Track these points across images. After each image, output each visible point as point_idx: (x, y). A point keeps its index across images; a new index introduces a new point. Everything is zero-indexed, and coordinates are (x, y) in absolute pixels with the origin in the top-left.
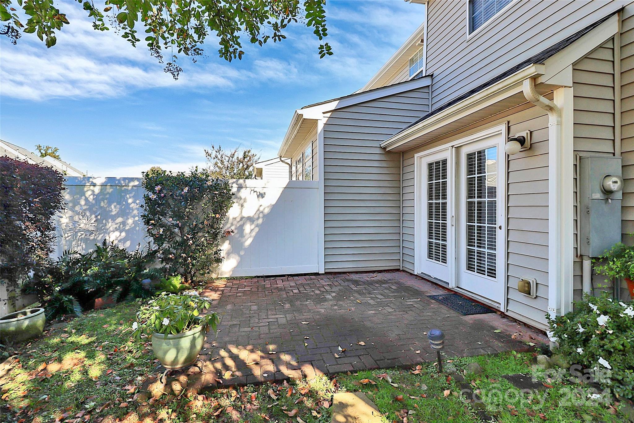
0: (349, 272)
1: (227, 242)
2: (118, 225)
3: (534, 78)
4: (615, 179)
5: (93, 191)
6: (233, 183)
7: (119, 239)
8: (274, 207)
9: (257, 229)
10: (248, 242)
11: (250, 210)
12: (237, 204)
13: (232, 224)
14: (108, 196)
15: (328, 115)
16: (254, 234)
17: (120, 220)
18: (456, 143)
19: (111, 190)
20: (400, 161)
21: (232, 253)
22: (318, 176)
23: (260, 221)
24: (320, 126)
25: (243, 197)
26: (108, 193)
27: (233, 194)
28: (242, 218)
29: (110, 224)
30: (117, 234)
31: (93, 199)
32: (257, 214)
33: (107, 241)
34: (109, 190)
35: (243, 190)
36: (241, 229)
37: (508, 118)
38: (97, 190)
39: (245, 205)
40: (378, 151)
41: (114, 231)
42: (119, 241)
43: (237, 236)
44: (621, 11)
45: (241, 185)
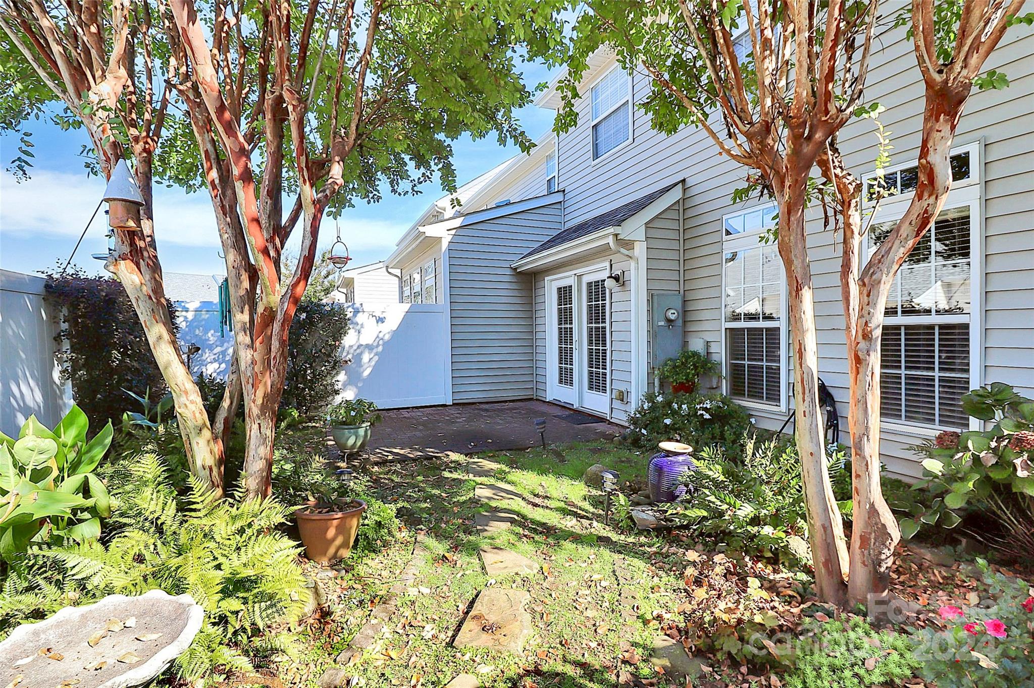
0: (479, 403)
1: (343, 372)
2: (216, 356)
3: (616, 235)
4: (673, 311)
5: (186, 317)
6: (348, 307)
7: (218, 371)
8: (395, 334)
9: (376, 358)
10: (366, 373)
11: (368, 337)
12: (354, 330)
13: (348, 353)
14: (203, 323)
15: (453, 232)
16: (373, 363)
17: (218, 349)
18: (579, 271)
19: (207, 316)
20: (532, 283)
21: (349, 384)
22: (443, 299)
23: (380, 349)
24: (445, 245)
25: (360, 323)
26: (204, 319)
27: (349, 319)
28: (359, 347)
29: (207, 355)
30: (216, 365)
31: (187, 326)
32: (376, 342)
33: (204, 374)
34: (205, 316)
35: (360, 315)
36: (358, 357)
37: (611, 257)
38: (190, 315)
39: (363, 330)
40: (508, 272)
41: (211, 362)
42: (218, 374)
43: (354, 366)
44: (684, 181)
45: (358, 309)
